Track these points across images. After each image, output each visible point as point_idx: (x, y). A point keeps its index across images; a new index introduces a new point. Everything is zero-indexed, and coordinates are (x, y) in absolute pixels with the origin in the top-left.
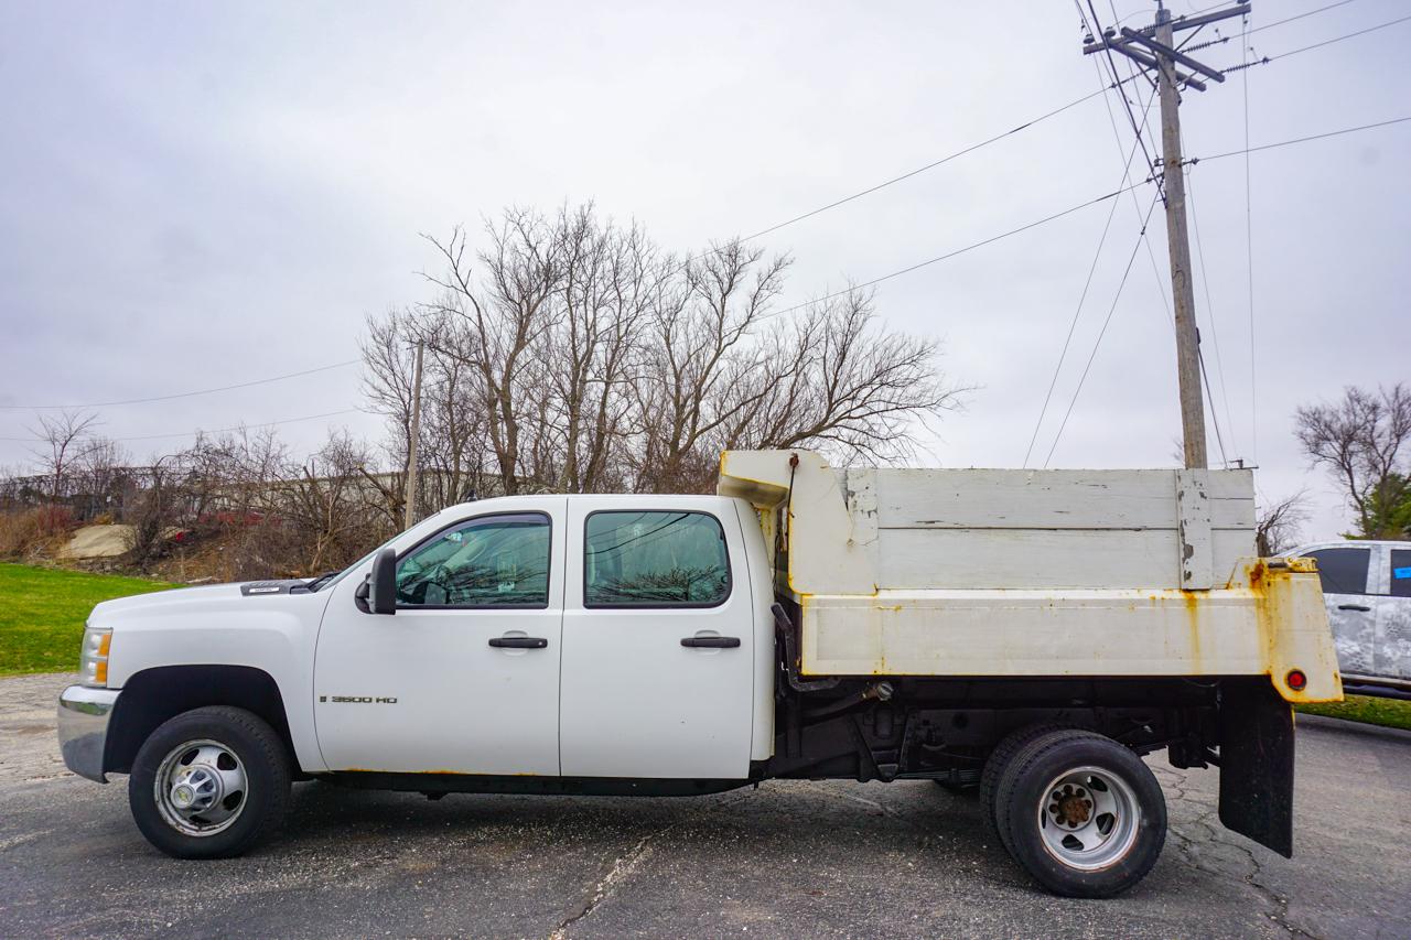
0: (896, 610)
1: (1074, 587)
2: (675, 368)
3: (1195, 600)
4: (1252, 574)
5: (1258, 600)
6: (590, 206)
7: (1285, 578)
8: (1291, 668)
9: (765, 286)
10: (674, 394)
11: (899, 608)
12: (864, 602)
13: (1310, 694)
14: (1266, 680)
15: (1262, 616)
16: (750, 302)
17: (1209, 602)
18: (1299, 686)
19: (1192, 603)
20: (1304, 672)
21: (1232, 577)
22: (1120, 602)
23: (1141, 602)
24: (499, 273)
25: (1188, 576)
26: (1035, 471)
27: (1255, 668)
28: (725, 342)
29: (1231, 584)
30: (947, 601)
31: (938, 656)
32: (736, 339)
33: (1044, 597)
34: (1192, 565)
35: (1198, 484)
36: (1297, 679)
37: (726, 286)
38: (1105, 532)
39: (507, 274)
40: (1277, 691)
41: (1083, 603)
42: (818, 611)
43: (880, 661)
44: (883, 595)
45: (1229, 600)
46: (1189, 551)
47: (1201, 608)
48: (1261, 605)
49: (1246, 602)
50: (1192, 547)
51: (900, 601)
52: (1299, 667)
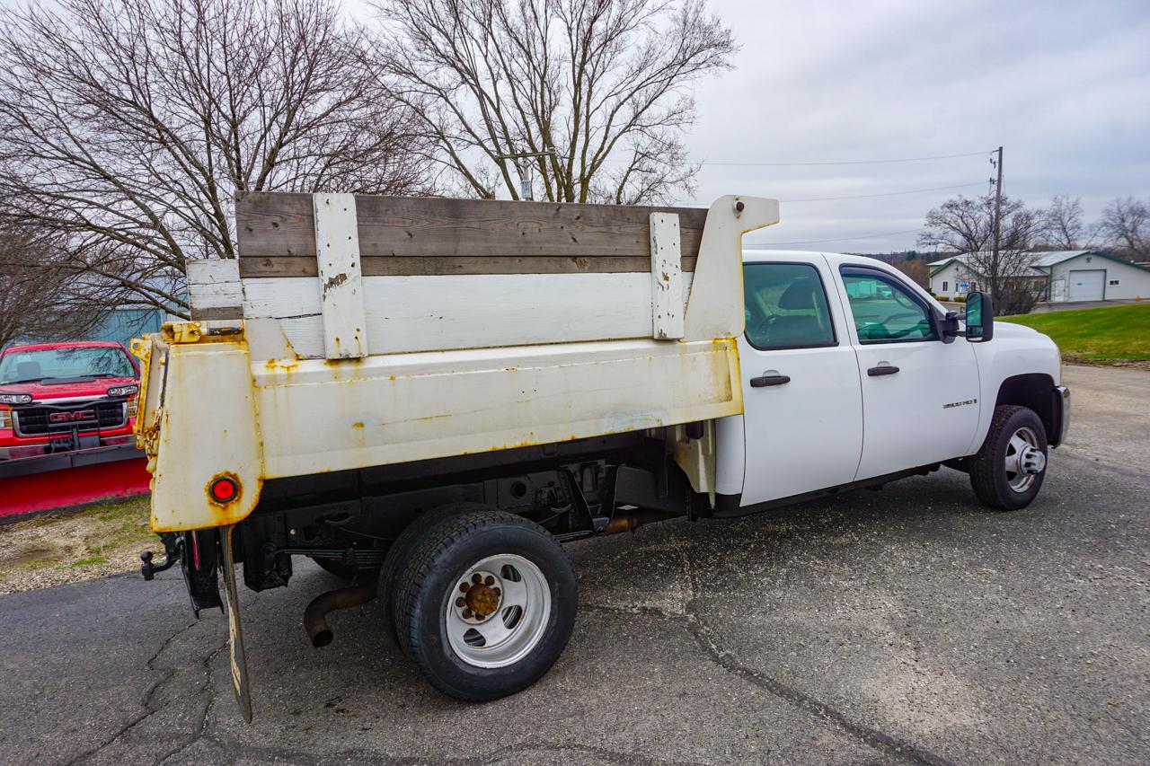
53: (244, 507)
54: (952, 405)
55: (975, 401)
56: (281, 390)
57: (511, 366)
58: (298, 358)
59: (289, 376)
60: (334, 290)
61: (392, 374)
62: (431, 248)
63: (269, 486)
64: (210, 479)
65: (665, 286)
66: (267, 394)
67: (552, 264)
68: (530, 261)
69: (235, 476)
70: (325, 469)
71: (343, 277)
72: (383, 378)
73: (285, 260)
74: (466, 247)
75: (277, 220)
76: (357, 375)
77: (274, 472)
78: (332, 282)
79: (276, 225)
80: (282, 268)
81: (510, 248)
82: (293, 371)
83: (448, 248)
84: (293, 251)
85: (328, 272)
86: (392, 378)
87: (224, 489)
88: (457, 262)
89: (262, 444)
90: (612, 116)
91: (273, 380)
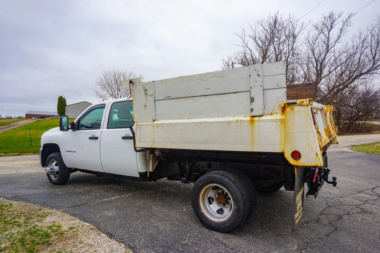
0: (157, 127)
1: (213, 117)
2: (315, 58)
3: (254, 120)
4: (282, 108)
5: (281, 119)
6: (277, 13)
7: (291, 109)
8: (293, 150)
9: (345, 25)
10: (316, 66)
11: (158, 126)
12: (149, 125)
13: (303, 162)
14: (282, 154)
15: (282, 126)
16: (339, 31)
17: (259, 121)
18: (297, 158)
19: (252, 121)
20: (300, 152)
21: (273, 110)
22: (224, 122)
23: (232, 122)
24: (255, 40)
25: (252, 110)
26: (200, 74)
27: (277, 149)
28: (330, 47)
29: (273, 113)
30: (171, 124)
31: (167, 142)
32: (334, 45)
33: (199, 121)
34: (254, 105)
35: (256, 71)
36: (296, 155)
37: (329, 28)
38: (224, 95)
39: (257, 39)
40: (287, 160)
41: (212, 123)
42: (139, 127)
43: (153, 144)
44: (155, 122)
45: (268, 120)
46: (252, 100)
47: (256, 124)
48: (283, 121)
49: (276, 121)
50: (254, 98)
51: (158, 124)
52: (297, 150)
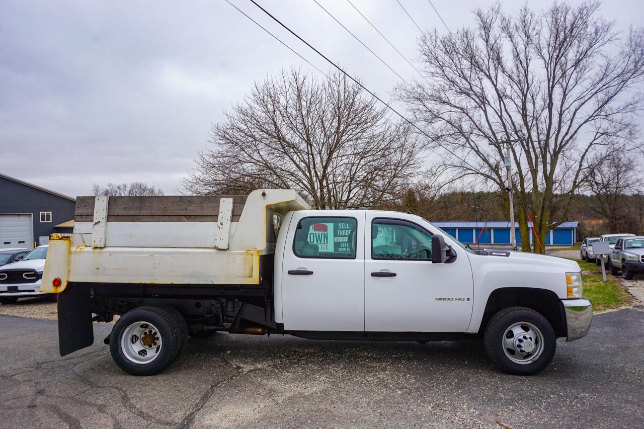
53: (62, 289)
54: (444, 299)
55: (468, 299)
56: (77, 255)
57: (152, 255)
58: (86, 246)
59: (80, 251)
60: (96, 226)
61: (111, 253)
62: (132, 212)
63: (70, 284)
64: (54, 279)
65: (221, 228)
66: (73, 256)
67: (176, 218)
68: (167, 217)
69: (60, 279)
70: (85, 281)
71: (99, 222)
72: (107, 254)
73: (86, 217)
74: (143, 212)
75: (86, 204)
76: (99, 253)
77: (71, 280)
78: (96, 223)
79: (86, 206)
80: (85, 219)
81: (159, 213)
82: (82, 250)
83: (137, 213)
84: (89, 214)
85: (95, 220)
86: (110, 255)
87: (57, 283)
88: (140, 217)
89: (69, 271)
90: (575, 112)
91: (76, 252)
